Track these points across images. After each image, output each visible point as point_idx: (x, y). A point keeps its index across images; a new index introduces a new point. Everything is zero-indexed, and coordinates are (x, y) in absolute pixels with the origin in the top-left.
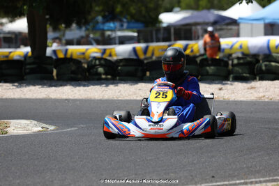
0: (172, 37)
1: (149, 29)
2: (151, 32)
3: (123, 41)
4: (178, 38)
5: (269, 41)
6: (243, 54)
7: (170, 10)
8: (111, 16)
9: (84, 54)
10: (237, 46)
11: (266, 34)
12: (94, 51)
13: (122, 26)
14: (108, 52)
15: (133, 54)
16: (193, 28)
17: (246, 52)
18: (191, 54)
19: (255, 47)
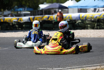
0: (44, 14)
1: (35, 11)
2: (36, 12)
3: (25, 15)
4: (46, 14)
5: (79, 15)
6: (70, 20)
7: (42, 3)
8: (21, 6)
9: (10, 20)
10: (68, 17)
11: (78, 12)
12: (14, 19)
13: (25, 9)
14: (19, 19)
15: (29, 20)
16: (51, 10)
17: (71, 19)
18: (51, 20)
19: (74, 17)
